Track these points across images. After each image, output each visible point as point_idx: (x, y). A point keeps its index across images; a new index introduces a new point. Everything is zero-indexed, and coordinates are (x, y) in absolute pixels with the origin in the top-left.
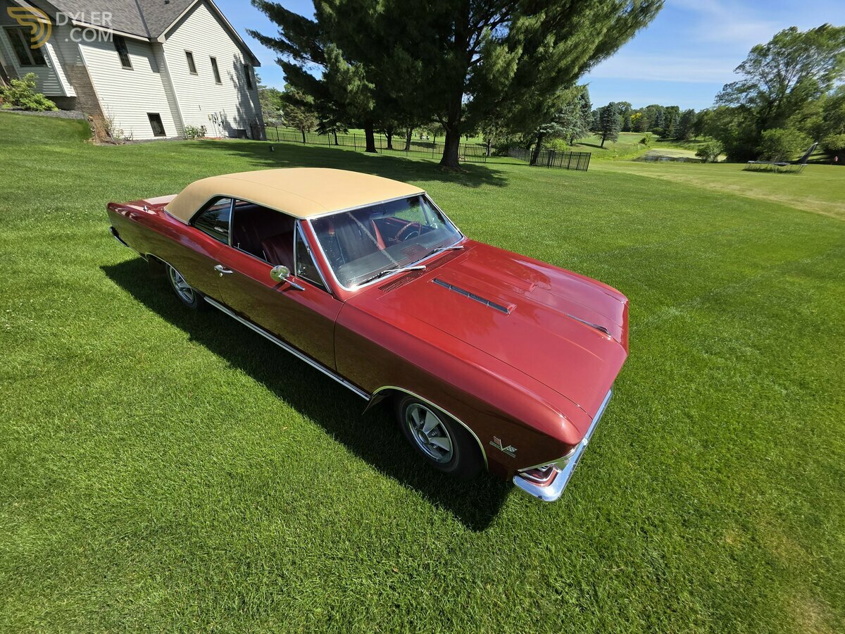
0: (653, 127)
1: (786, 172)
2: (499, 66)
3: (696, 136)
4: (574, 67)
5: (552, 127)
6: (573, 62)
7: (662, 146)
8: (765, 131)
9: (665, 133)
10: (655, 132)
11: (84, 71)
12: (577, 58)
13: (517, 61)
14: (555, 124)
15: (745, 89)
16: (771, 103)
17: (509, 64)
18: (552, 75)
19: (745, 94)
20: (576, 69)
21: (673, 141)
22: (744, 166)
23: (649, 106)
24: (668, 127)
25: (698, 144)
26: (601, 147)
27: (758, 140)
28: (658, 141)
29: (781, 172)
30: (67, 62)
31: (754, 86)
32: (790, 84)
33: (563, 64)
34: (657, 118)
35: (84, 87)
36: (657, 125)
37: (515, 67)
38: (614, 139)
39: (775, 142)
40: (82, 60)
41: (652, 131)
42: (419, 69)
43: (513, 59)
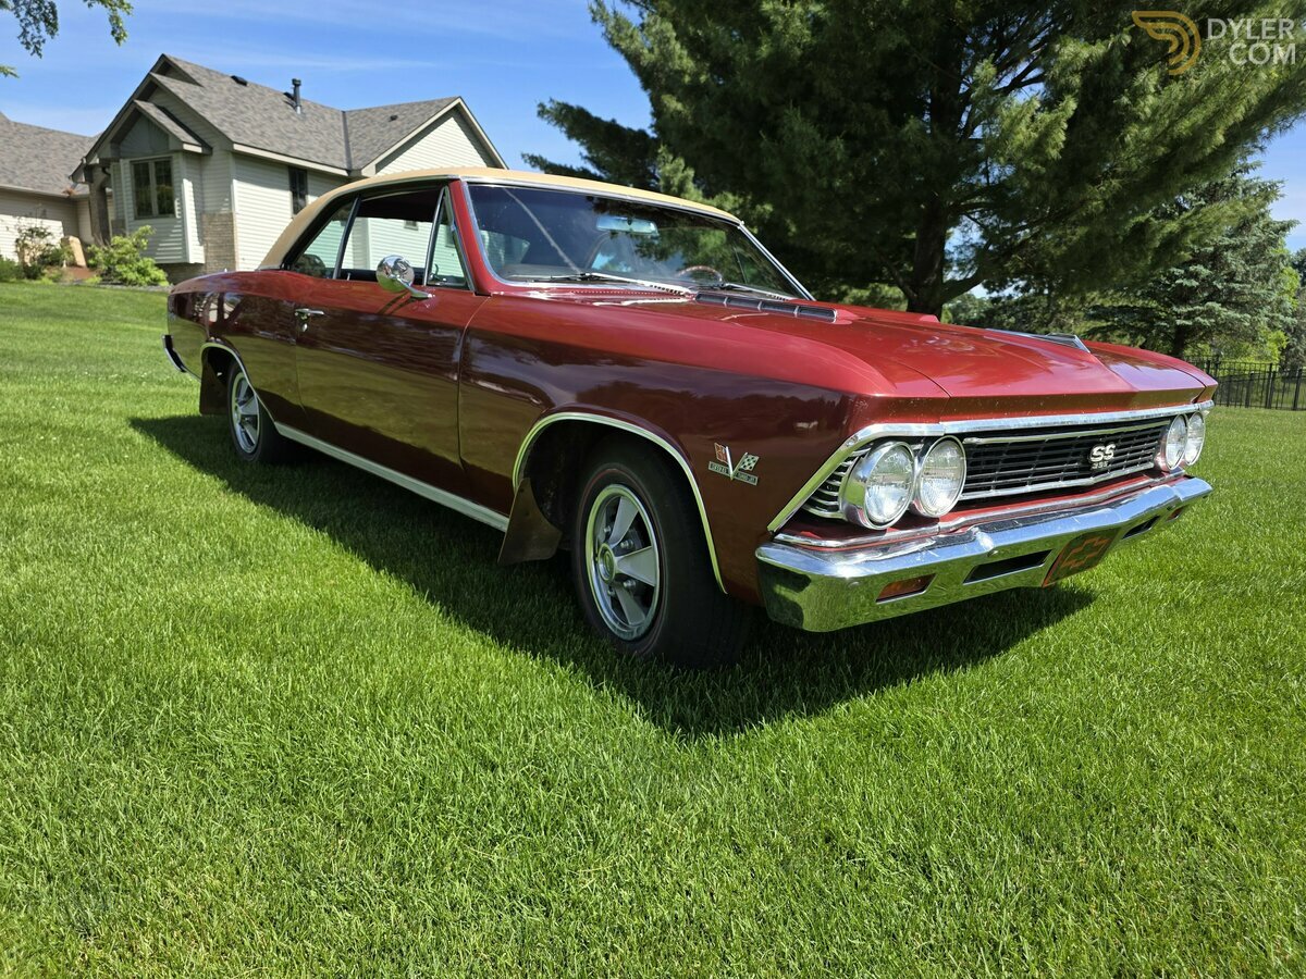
2: (1020, 137)
4: (1212, 133)
5: (1209, 313)
6: (1210, 123)
11: (228, 223)
12: (1218, 114)
13: (1066, 126)
14: (1217, 306)
17: (1046, 135)
18: (1160, 154)
20: (1220, 138)
30: (207, 209)
33: (1184, 126)
35: (221, 247)
37: (1062, 137)
40: (230, 204)
42: (839, 157)
43: (1056, 121)
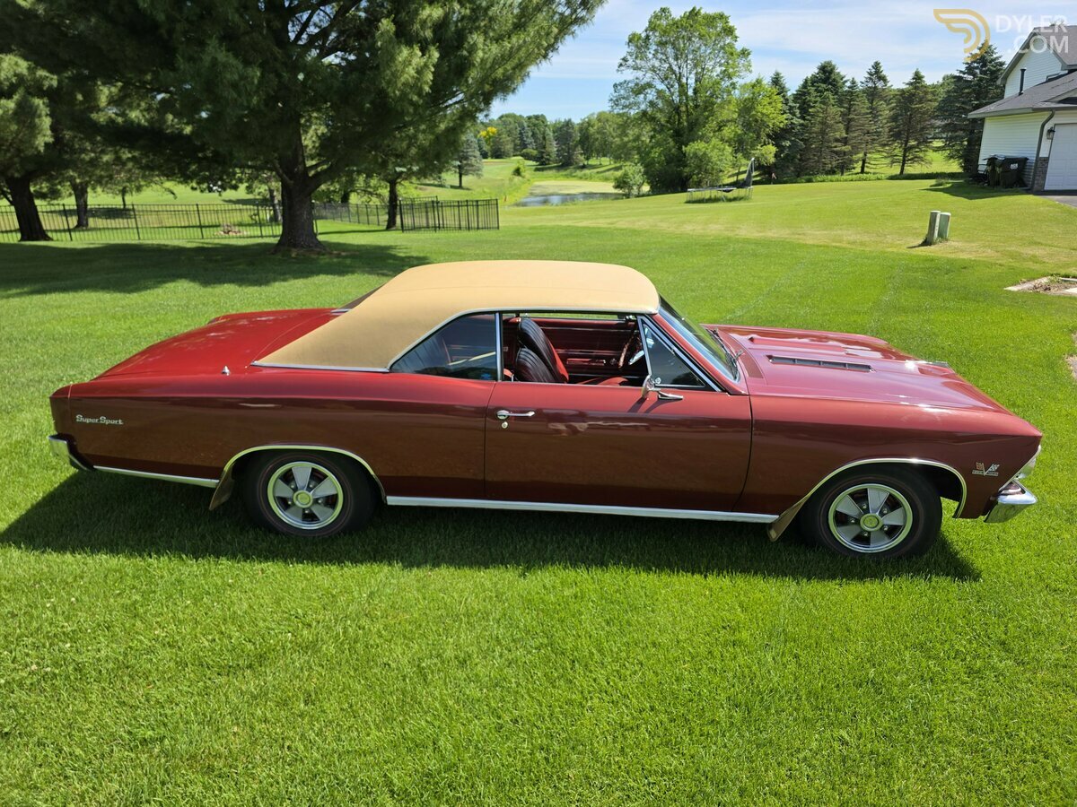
0: (520, 148)
1: (735, 199)
2: (407, 76)
3: (587, 159)
7: (547, 178)
8: (686, 146)
9: (542, 157)
10: (527, 157)
13: (432, 69)
15: (640, 89)
16: (677, 109)
19: (642, 96)
21: (559, 168)
22: (683, 196)
23: (502, 117)
24: (544, 147)
25: (596, 170)
26: (460, 187)
27: (681, 159)
28: (537, 170)
29: (730, 200)
31: (649, 85)
32: (689, 81)
34: (521, 133)
36: (524, 146)
38: (477, 171)
39: (702, 160)
41: (522, 156)
43: (426, 65)
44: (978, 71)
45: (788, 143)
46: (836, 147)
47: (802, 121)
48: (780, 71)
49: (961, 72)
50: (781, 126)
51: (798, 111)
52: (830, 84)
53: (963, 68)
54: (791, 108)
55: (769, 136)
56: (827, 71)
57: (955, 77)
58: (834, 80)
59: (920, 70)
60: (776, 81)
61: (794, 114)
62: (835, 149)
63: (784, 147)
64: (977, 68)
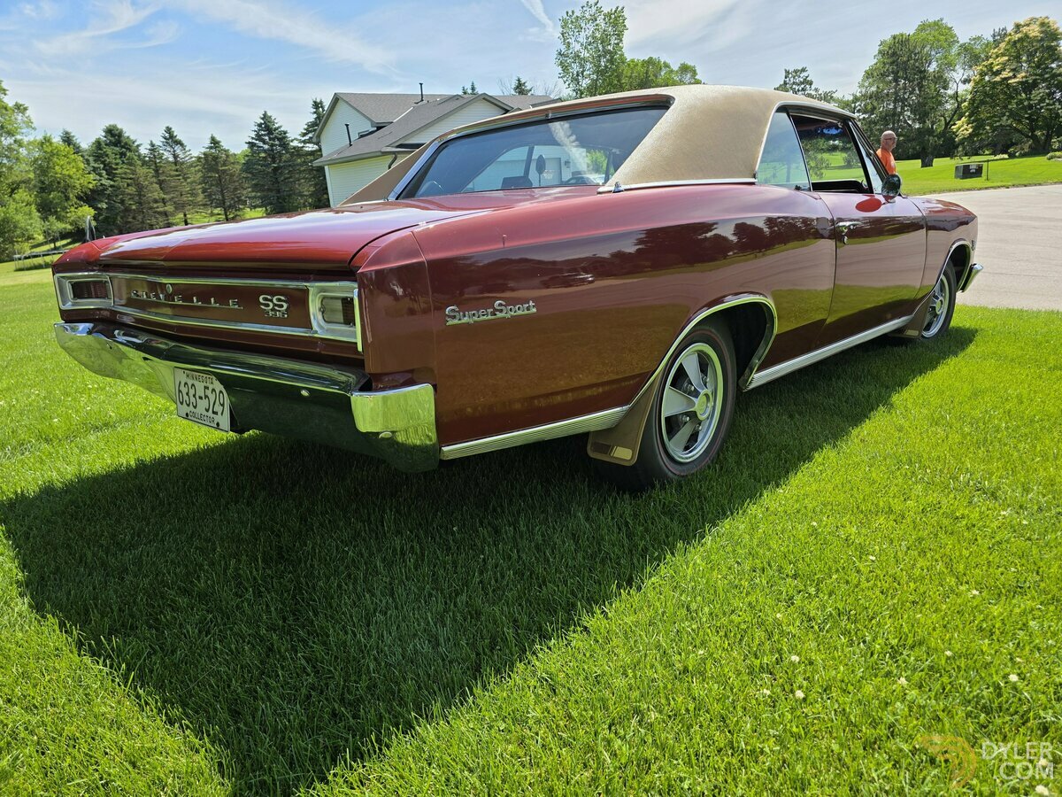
44: (267, 138)
45: (105, 206)
46: (158, 207)
47: (112, 183)
48: (69, 130)
49: (253, 138)
50: (91, 186)
51: (104, 173)
52: (123, 147)
53: (253, 135)
54: (95, 169)
55: (79, 198)
56: (116, 135)
57: (249, 143)
58: (126, 144)
59: (215, 135)
60: (68, 139)
61: (100, 175)
62: (158, 210)
63: (101, 209)
64: (265, 135)
